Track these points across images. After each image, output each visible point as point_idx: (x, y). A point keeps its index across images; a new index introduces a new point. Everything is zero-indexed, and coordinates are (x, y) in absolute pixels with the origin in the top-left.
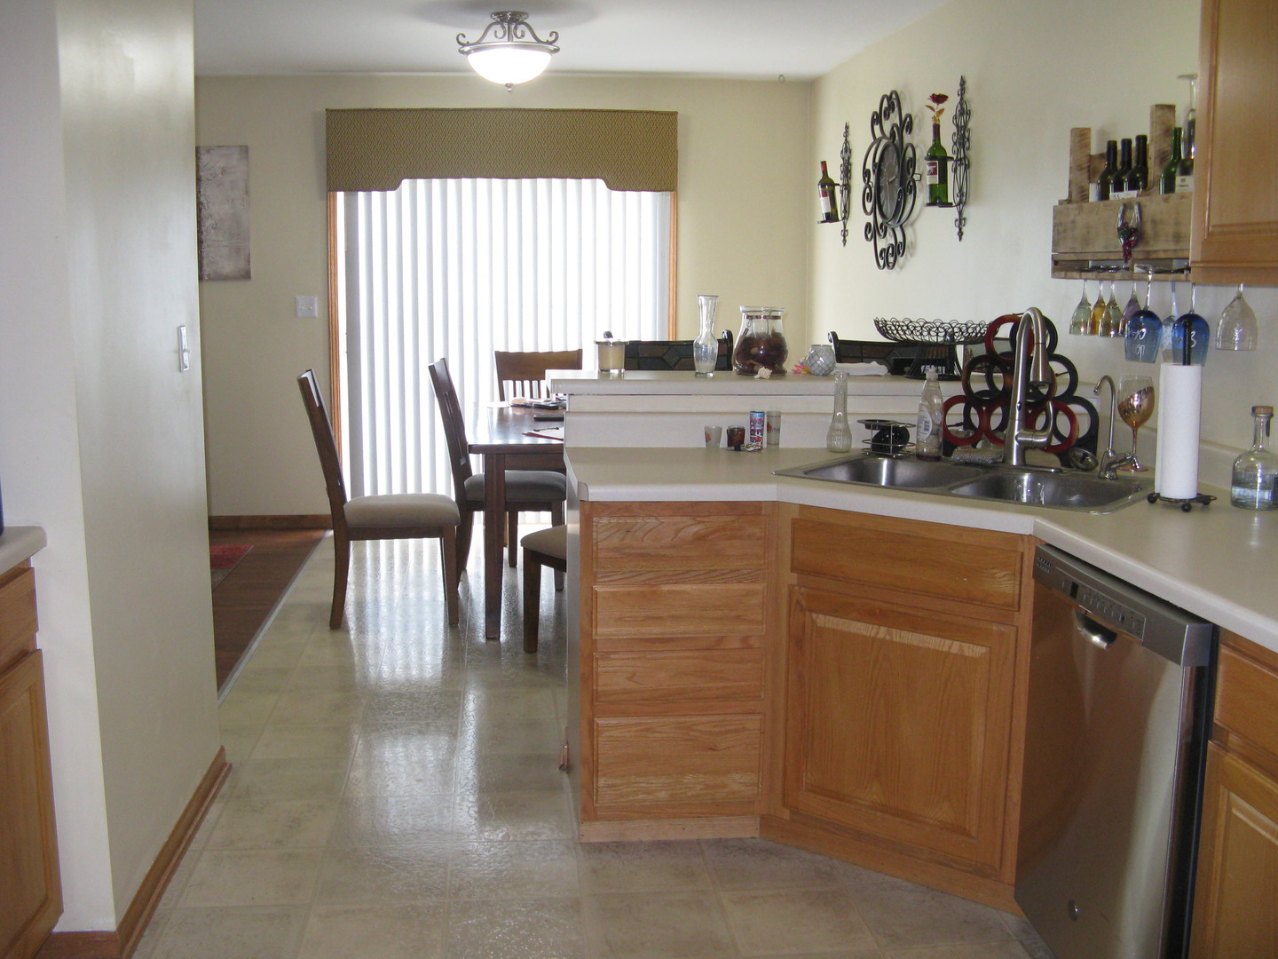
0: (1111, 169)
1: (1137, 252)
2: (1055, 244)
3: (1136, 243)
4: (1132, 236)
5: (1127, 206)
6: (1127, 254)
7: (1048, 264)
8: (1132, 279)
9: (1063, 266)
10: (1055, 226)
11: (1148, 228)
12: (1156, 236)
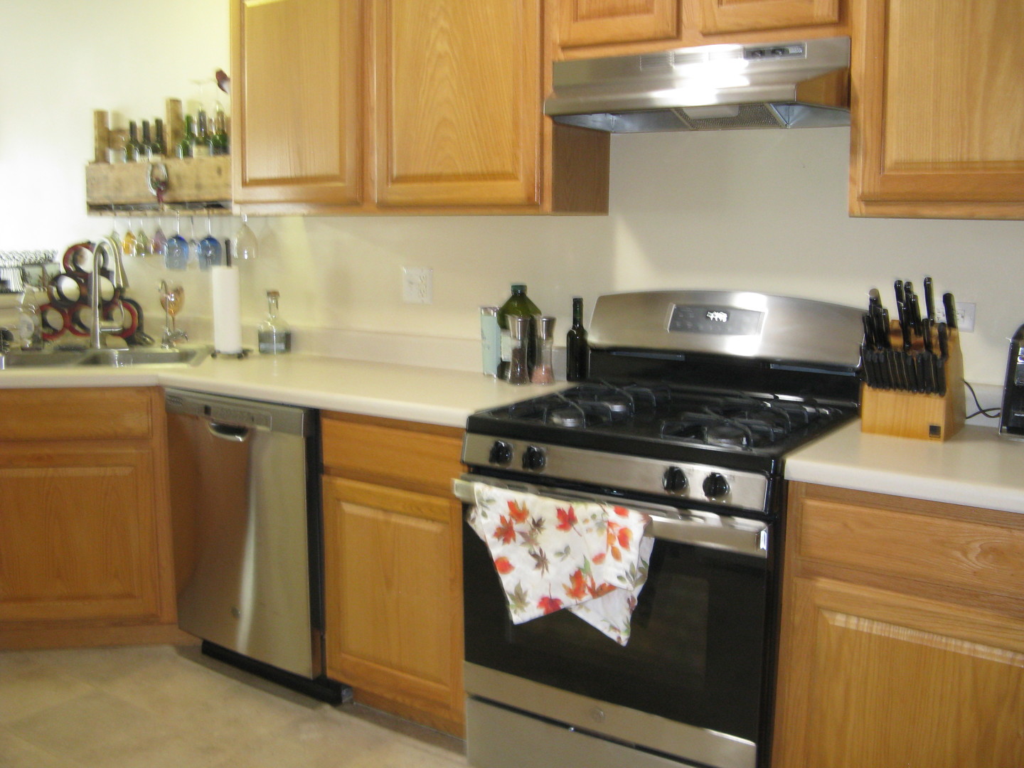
0: (133, 140)
1: (166, 197)
2: (89, 192)
3: (165, 191)
4: (162, 186)
5: (154, 166)
6: (159, 198)
7: (84, 207)
8: (162, 215)
9: (96, 208)
10: (88, 181)
11: (174, 181)
12: (181, 186)
